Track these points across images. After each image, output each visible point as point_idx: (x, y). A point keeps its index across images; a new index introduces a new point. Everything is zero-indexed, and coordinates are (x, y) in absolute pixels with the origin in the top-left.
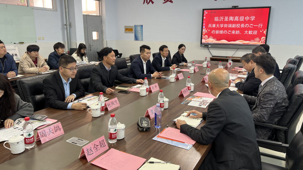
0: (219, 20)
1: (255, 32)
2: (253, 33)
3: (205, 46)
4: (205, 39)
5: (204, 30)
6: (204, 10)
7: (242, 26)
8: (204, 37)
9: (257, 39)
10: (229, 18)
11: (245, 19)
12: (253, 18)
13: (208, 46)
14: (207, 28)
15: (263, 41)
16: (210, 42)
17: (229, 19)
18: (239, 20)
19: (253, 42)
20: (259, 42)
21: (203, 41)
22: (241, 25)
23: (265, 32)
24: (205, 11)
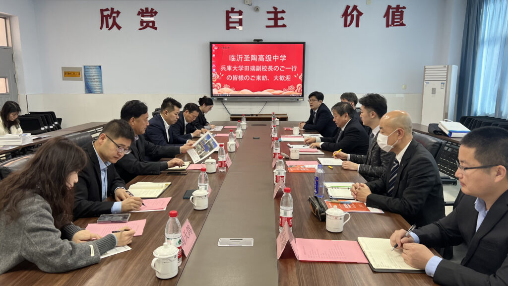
0: (236, 60)
1: (288, 78)
2: (285, 79)
3: (218, 99)
4: (217, 89)
5: (214, 75)
6: (211, 43)
7: (270, 68)
8: (215, 86)
9: (292, 87)
10: (250, 56)
11: (274, 59)
12: (283, 58)
13: (222, 99)
14: (218, 71)
15: (299, 89)
16: (225, 94)
17: (250, 59)
18: (265, 59)
19: (286, 92)
20: (294, 91)
21: (215, 92)
22: (268, 67)
23: (300, 77)
24: (214, 45)
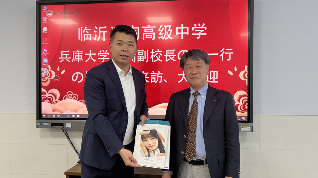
0: (93, 37)
1: (213, 77)
3: (53, 125)
4: (51, 102)
6: (40, 4)
7: (170, 55)
11: (177, 33)
12: (200, 31)
13: (62, 124)
15: (241, 104)
21: (47, 108)
22: (164, 53)
23: (242, 75)
